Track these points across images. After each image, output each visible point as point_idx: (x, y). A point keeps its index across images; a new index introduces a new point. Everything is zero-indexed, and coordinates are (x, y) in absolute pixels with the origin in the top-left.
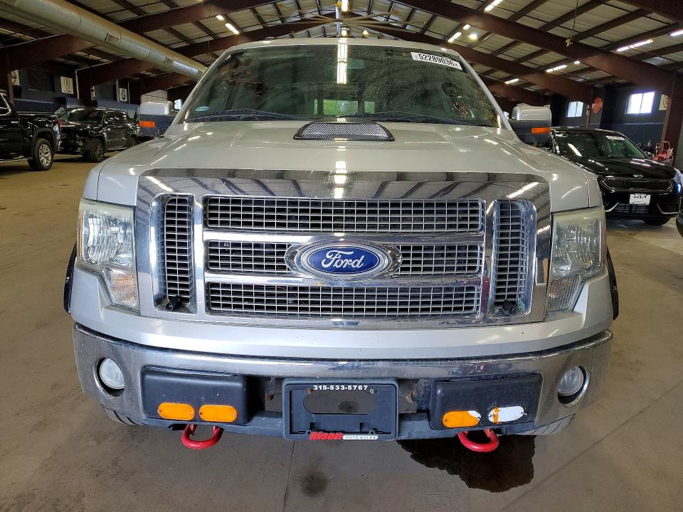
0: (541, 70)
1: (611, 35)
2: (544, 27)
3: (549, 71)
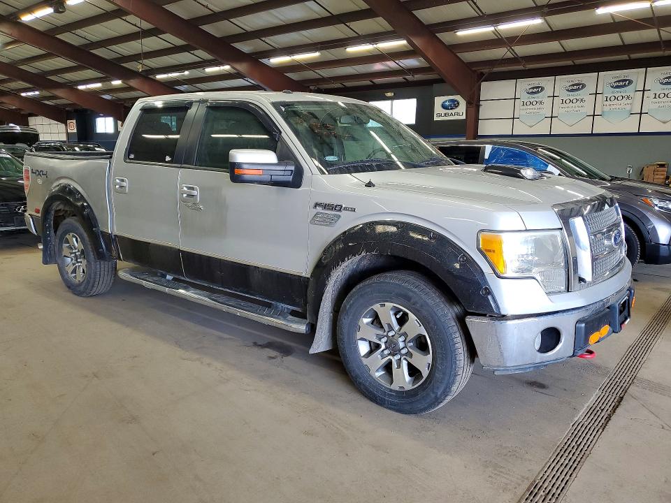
0: (71, 86)
1: (153, 63)
2: (86, 45)
3: (81, 87)
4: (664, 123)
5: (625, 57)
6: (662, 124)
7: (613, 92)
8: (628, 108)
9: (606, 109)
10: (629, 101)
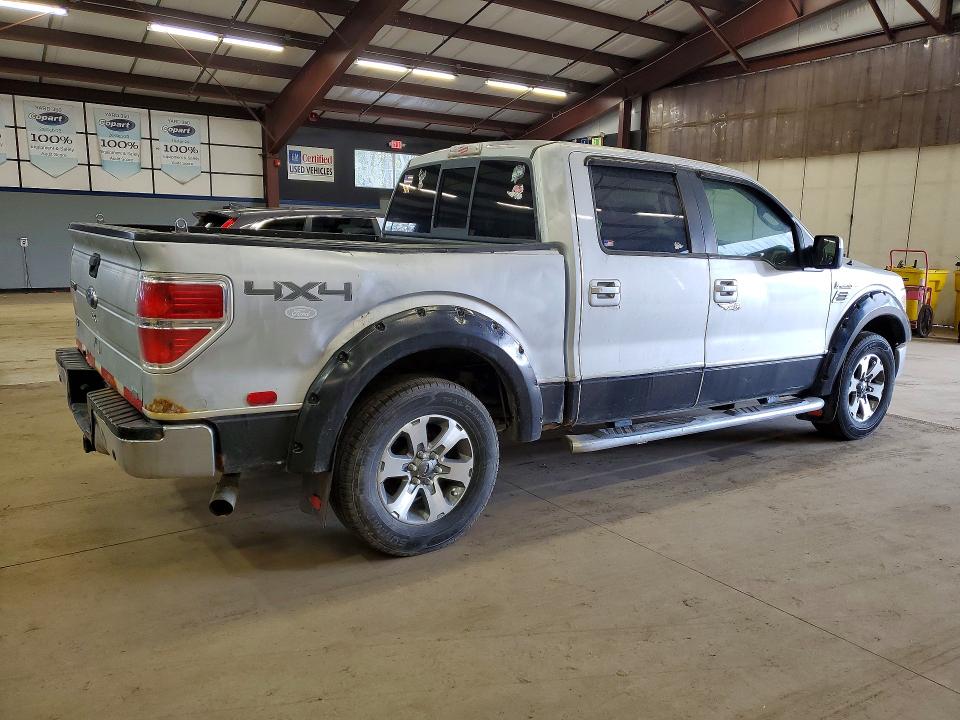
4: (183, 184)
5: (117, 88)
6: (180, 185)
7: (111, 135)
8: (136, 159)
9: (106, 157)
10: (133, 151)
